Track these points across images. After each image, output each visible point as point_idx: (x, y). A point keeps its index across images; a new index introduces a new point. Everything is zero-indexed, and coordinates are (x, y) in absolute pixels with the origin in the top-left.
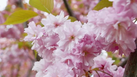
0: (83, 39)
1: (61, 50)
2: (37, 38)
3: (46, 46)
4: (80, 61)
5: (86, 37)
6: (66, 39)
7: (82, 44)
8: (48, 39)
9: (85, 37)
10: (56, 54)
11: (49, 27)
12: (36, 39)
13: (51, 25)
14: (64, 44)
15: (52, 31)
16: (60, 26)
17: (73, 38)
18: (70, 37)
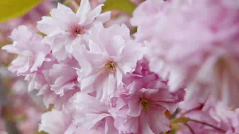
0: (134, 73)
1: (89, 94)
2: (32, 70)
3: (54, 88)
4: (130, 128)
5: (141, 68)
6: (93, 73)
7: (131, 88)
8: (57, 68)
9: (137, 67)
10: (77, 107)
11: (57, 39)
12: (28, 72)
13: (61, 34)
14: (92, 82)
15: (63, 49)
16: (85, 32)
17: (111, 66)
18: (103, 66)
